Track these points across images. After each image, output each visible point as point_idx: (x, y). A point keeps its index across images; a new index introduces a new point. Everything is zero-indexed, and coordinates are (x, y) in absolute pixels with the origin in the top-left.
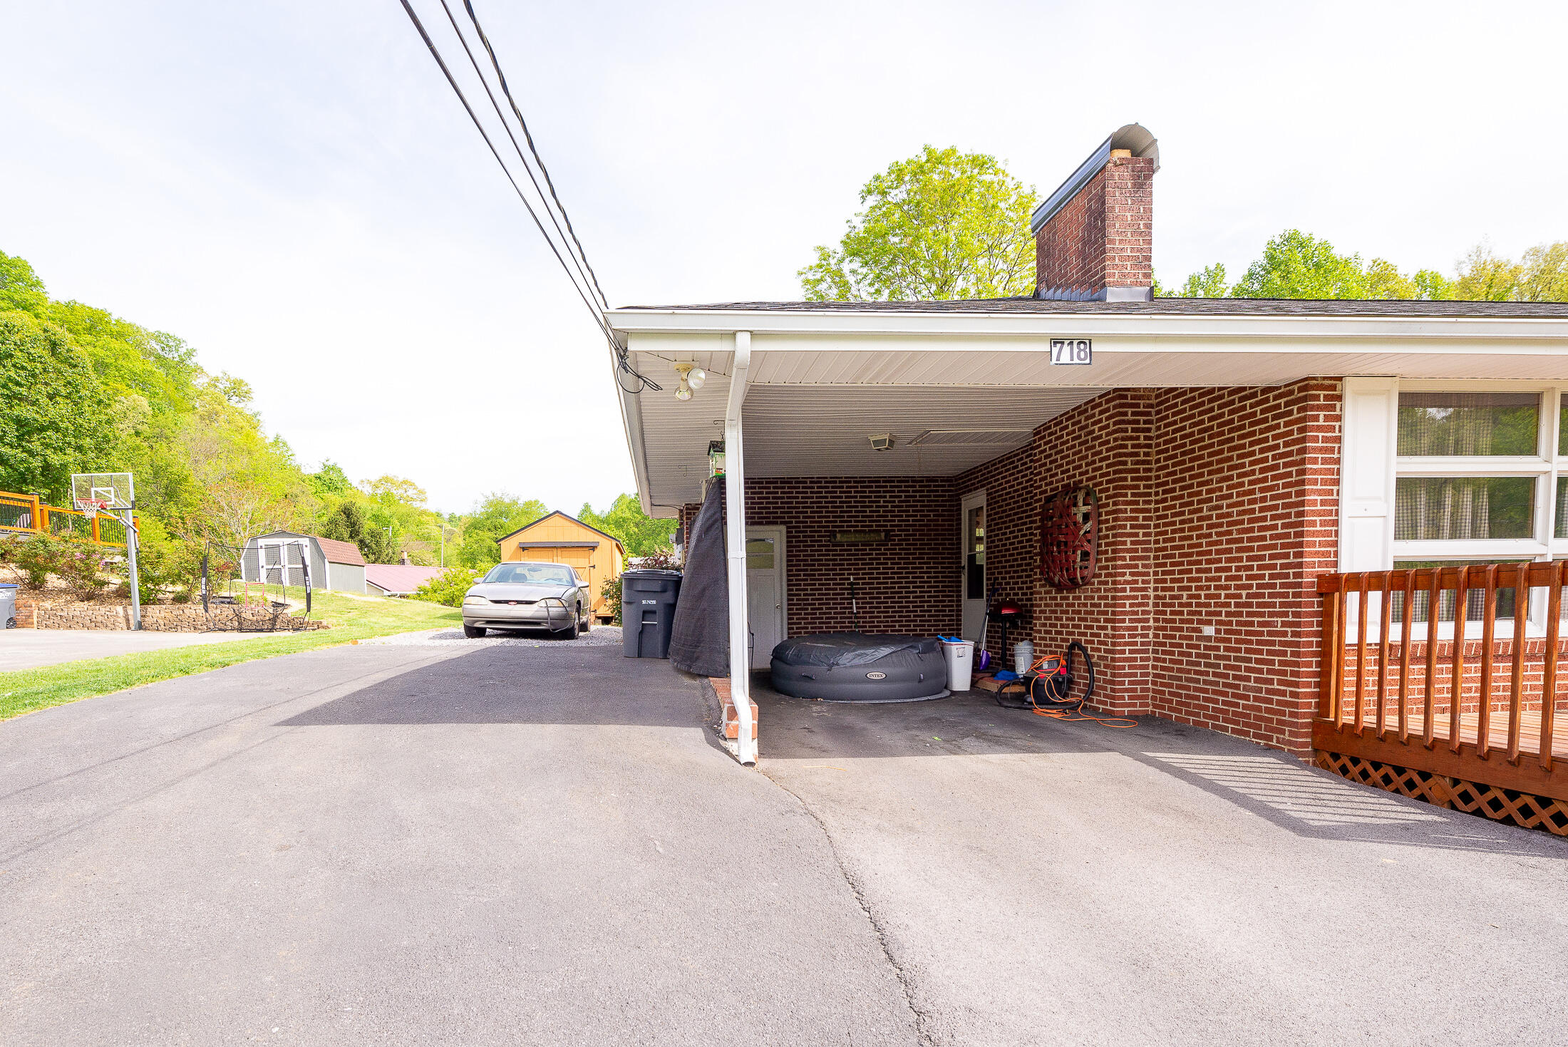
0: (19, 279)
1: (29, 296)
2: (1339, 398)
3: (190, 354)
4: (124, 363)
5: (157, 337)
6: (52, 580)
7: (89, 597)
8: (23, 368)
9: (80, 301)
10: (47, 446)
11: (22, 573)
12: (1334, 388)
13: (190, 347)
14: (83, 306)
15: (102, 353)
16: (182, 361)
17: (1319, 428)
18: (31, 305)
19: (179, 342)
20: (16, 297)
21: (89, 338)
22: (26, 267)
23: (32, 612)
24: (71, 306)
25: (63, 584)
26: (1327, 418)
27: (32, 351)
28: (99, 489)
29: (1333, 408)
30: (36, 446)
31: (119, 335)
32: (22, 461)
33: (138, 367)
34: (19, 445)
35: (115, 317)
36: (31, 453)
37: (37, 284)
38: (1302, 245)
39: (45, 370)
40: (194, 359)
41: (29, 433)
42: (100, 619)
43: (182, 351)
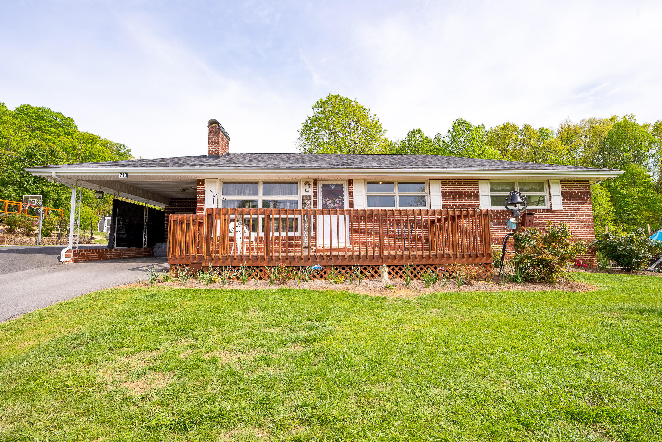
0: (68, 125)
1: (71, 131)
2: (204, 183)
3: (129, 151)
4: (102, 154)
5: (117, 144)
6: (17, 230)
7: (28, 235)
8: (39, 159)
9: (89, 132)
10: (44, 185)
11: (7, 227)
12: (203, 181)
13: (128, 148)
14: (91, 134)
15: (94, 150)
16: (125, 153)
17: (200, 190)
18: (71, 134)
19: (125, 147)
20: (66, 131)
21: (90, 145)
22: (72, 120)
23: (5, 239)
24: (86, 134)
25: (20, 230)
26: (202, 187)
27: (44, 154)
28: (31, 200)
29: (203, 185)
30: (40, 185)
31: (102, 144)
32: (34, 190)
33: (107, 156)
34: (34, 185)
35: (102, 137)
36: (37, 187)
37: (75, 127)
38: (462, 123)
39: (48, 160)
40: (130, 153)
41: (38, 181)
42: (26, 242)
43: (126, 150)
